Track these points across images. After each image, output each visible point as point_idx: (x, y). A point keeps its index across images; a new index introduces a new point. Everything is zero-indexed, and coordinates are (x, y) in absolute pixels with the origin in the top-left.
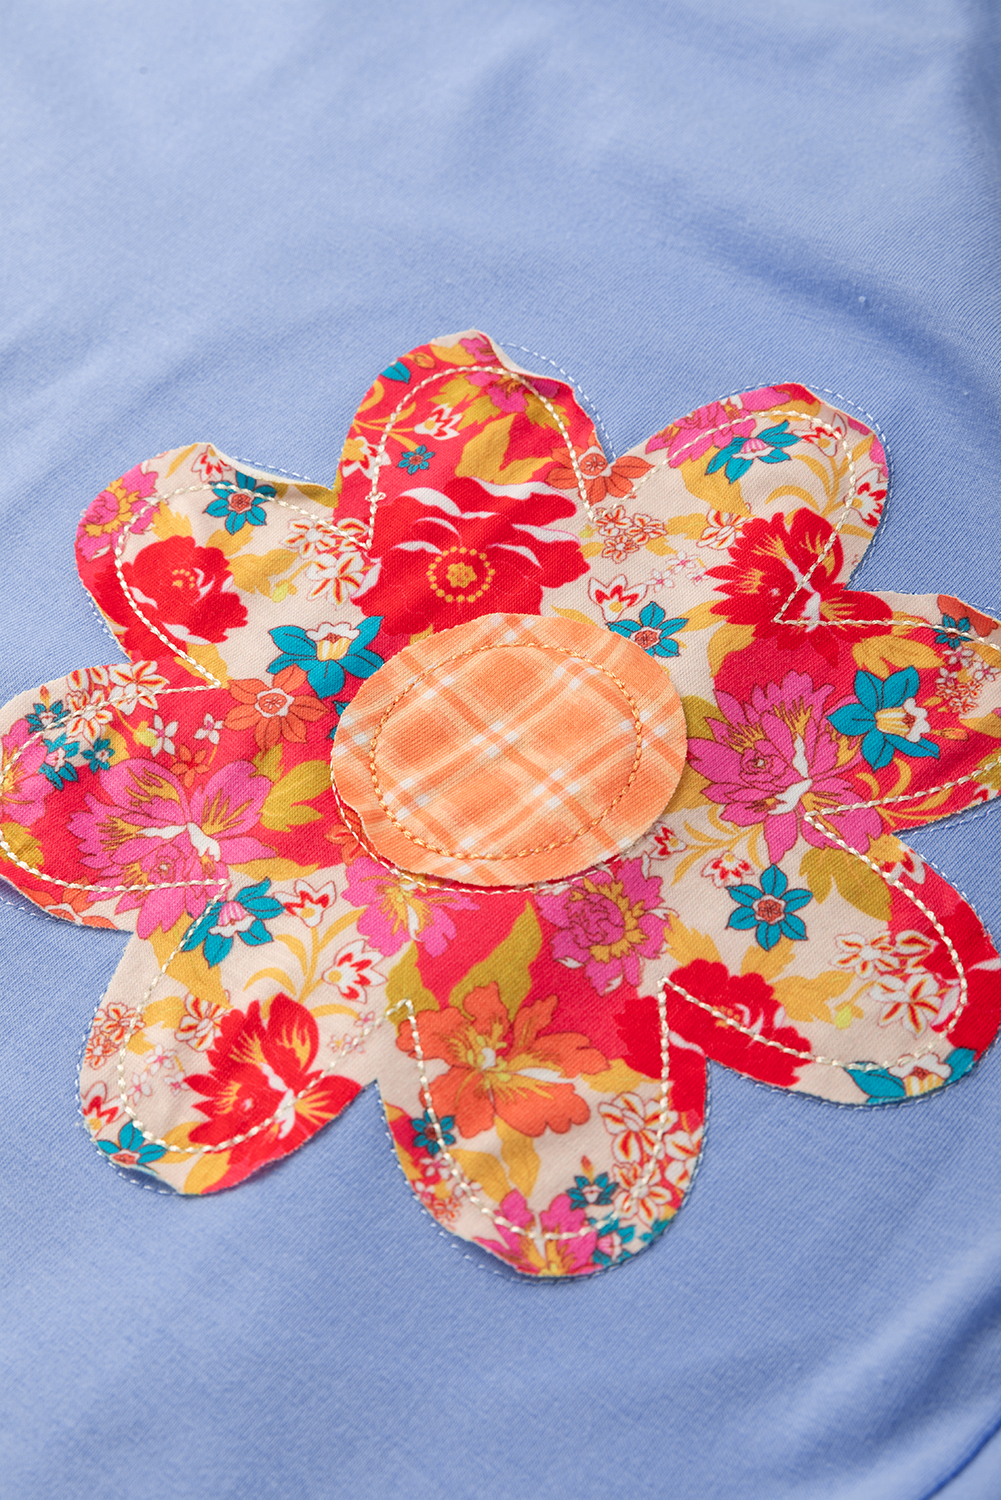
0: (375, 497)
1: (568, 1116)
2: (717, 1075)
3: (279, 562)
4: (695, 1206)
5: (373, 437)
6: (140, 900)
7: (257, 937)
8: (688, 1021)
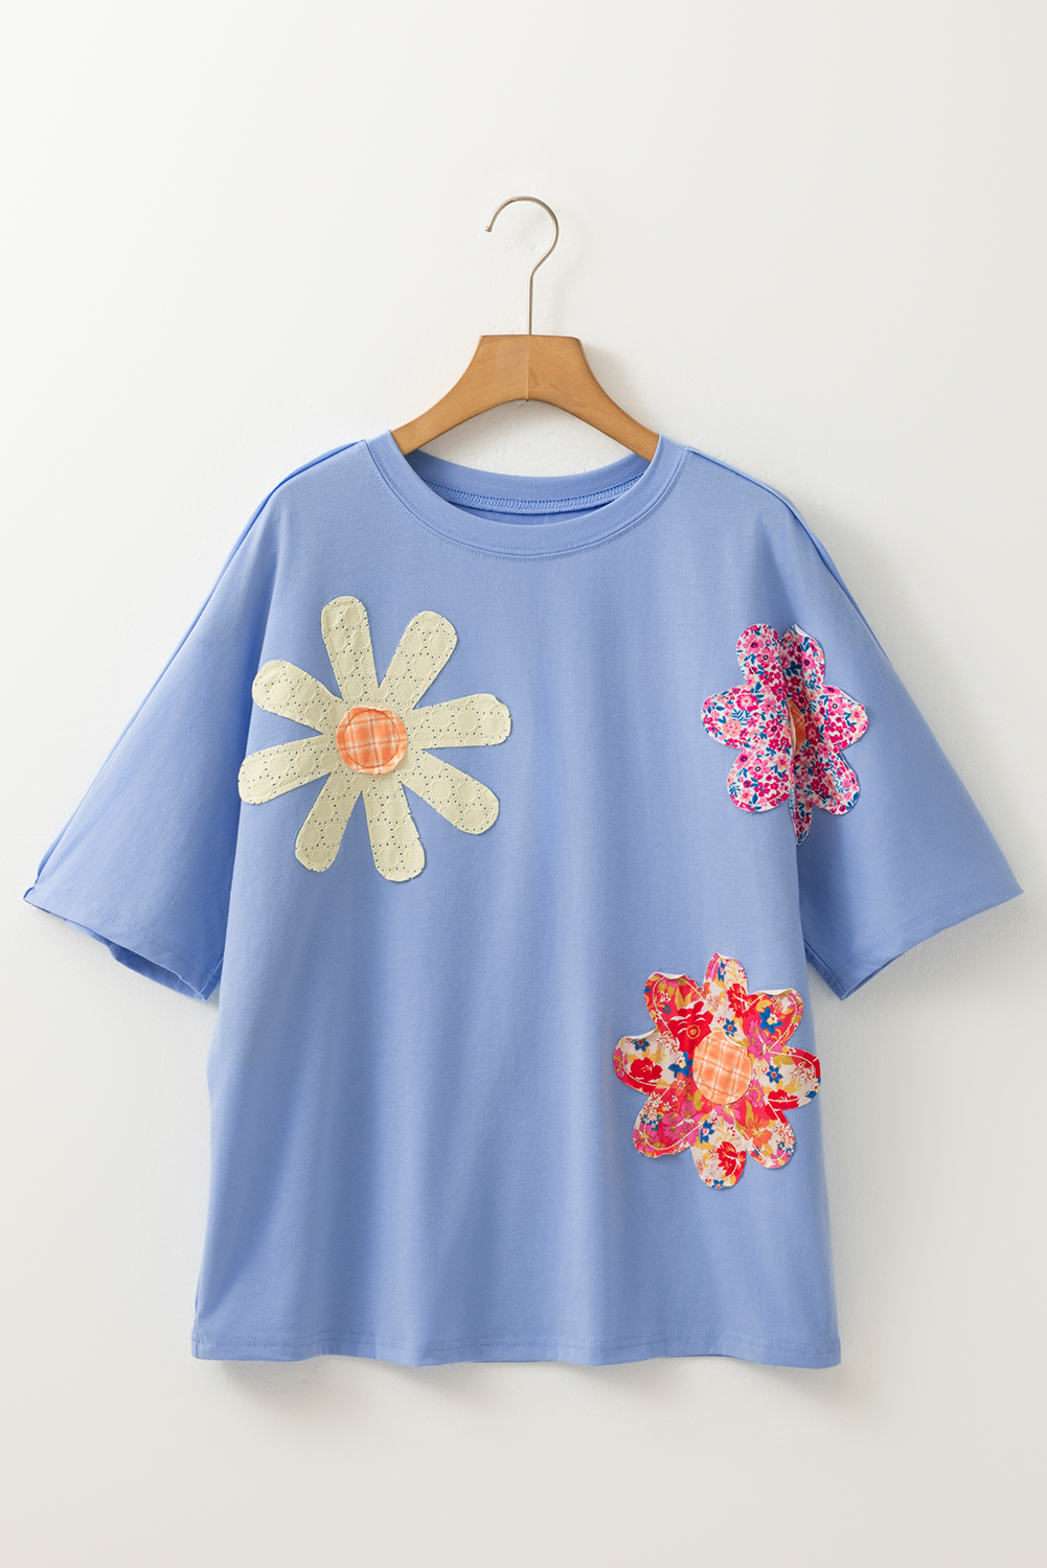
0: (665, 1023)
1: (768, 1135)
2: (785, 1112)
3: (659, 1052)
4: (798, 1138)
5: (654, 1009)
6: (687, 1139)
7: (712, 1132)
8: (776, 1105)
